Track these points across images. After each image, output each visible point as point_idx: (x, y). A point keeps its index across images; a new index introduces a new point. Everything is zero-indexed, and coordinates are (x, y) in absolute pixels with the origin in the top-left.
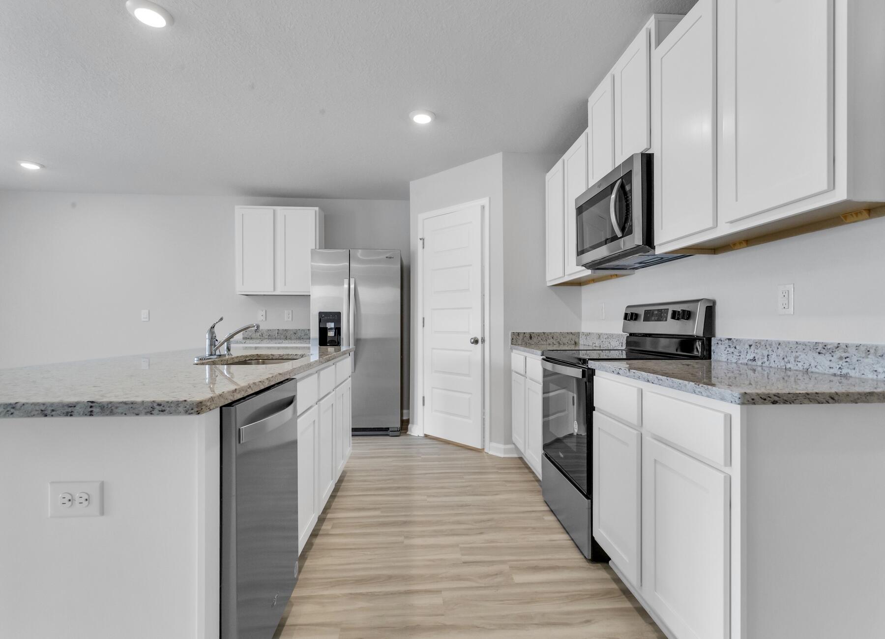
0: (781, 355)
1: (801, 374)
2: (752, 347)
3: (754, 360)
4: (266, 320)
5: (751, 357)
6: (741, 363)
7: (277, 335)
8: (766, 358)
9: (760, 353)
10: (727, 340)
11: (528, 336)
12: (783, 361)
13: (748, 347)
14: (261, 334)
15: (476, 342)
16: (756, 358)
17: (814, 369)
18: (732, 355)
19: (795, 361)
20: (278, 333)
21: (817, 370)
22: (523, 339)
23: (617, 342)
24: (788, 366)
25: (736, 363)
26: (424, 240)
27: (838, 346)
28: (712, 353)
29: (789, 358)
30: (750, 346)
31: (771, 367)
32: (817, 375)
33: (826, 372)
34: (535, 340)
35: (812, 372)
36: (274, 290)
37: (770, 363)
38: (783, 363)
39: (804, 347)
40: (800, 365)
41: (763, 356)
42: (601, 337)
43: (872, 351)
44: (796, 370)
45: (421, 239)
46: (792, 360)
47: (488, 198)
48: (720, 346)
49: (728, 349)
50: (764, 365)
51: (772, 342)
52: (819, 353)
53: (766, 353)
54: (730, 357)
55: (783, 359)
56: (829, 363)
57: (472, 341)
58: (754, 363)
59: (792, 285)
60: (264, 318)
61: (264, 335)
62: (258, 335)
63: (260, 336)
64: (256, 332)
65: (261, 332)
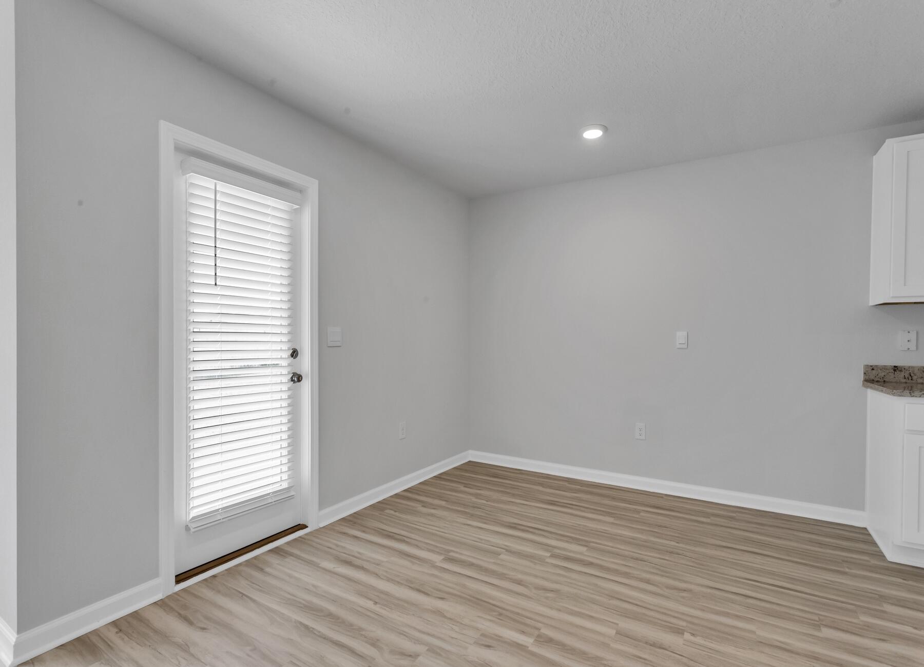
4: (917, 349)
14: (907, 375)
60: (913, 346)
61: (915, 378)
62: (900, 376)
63: (905, 378)
64: (895, 370)
65: (909, 372)
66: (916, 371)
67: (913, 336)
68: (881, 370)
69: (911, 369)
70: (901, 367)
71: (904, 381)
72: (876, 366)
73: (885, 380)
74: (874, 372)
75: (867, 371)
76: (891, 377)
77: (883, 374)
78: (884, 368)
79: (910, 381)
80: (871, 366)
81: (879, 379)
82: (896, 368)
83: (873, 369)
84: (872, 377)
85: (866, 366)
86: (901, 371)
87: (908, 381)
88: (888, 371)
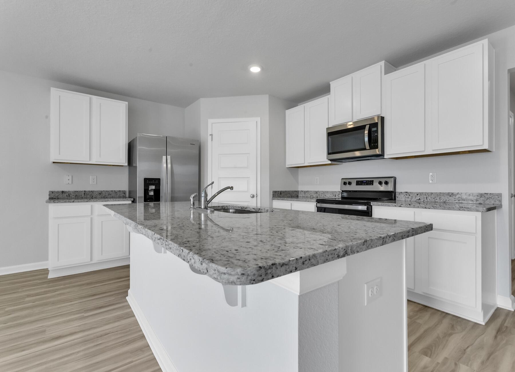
0: (433, 197)
1: (442, 203)
2: (418, 195)
3: (420, 199)
4: (72, 183)
5: (418, 198)
6: (413, 201)
7: (83, 195)
8: (425, 199)
9: (422, 197)
10: (405, 193)
11: (280, 193)
12: (434, 199)
13: (417, 195)
14: (68, 195)
15: (253, 197)
16: (421, 199)
17: (448, 202)
18: (408, 198)
19: (439, 199)
20: (84, 194)
21: (449, 202)
22: (278, 194)
23: (332, 195)
24: (436, 201)
25: (410, 201)
26: (212, 135)
27: (458, 194)
28: (396, 198)
29: (436, 198)
30: (417, 194)
31: (428, 202)
32: (449, 203)
33: (453, 202)
34: (282, 194)
35: (447, 202)
36: (90, 160)
37: (428, 200)
38: (434, 200)
39: (443, 194)
40: (442, 200)
41: (424, 198)
42: (318, 193)
43: (471, 195)
44: (440, 202)
45: (210, 135)
46: (438, 199)
47: (260, 118)
48: (401, 195)
49: (406, 196)
50: (424, 201)
51: (428, 193)
52: (450, 196)
53: (425, 197)
54: (407, 199)
55: (434, 198)
56: (454, 199)
57: (251, 196)
58: (420, 201)
59: (435, 173)
60: (70, 182)
61: (71, 196)
62: (65, 195)
63: (67, 196)
64: (62, 193)
65: (68, 193)
66: (71, 193)
67: (70, 178)
68: (56, 193)
69: (69, 192)
70: (65, 191)
71: (66, 197)
72: (54, 191)
73: (58, 197)
74: (53, 194)
75: (50, 194)
76: (61, 196)
77: (57, 195)
78: (58, 192)
79: (69, 197)
80: (52, 191)
81: (56, 197)
82: (63, 192)
83: (53, 193)
84: (52, 197)
85: (50, 192)
86: (65, 193)
87: (68, 197)
88: (59, 193)
